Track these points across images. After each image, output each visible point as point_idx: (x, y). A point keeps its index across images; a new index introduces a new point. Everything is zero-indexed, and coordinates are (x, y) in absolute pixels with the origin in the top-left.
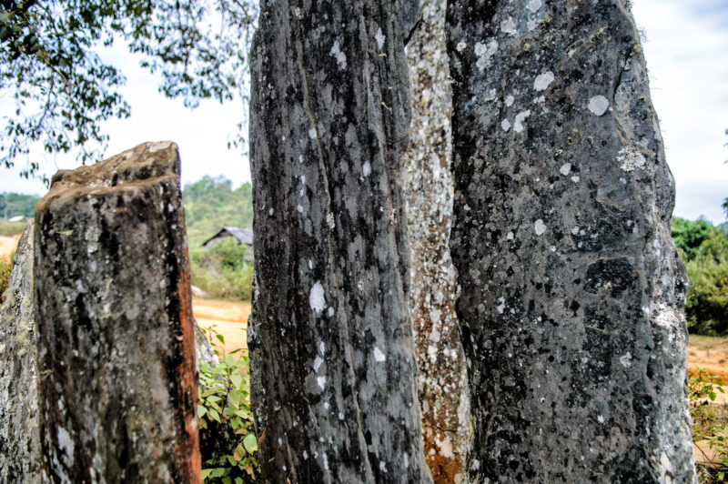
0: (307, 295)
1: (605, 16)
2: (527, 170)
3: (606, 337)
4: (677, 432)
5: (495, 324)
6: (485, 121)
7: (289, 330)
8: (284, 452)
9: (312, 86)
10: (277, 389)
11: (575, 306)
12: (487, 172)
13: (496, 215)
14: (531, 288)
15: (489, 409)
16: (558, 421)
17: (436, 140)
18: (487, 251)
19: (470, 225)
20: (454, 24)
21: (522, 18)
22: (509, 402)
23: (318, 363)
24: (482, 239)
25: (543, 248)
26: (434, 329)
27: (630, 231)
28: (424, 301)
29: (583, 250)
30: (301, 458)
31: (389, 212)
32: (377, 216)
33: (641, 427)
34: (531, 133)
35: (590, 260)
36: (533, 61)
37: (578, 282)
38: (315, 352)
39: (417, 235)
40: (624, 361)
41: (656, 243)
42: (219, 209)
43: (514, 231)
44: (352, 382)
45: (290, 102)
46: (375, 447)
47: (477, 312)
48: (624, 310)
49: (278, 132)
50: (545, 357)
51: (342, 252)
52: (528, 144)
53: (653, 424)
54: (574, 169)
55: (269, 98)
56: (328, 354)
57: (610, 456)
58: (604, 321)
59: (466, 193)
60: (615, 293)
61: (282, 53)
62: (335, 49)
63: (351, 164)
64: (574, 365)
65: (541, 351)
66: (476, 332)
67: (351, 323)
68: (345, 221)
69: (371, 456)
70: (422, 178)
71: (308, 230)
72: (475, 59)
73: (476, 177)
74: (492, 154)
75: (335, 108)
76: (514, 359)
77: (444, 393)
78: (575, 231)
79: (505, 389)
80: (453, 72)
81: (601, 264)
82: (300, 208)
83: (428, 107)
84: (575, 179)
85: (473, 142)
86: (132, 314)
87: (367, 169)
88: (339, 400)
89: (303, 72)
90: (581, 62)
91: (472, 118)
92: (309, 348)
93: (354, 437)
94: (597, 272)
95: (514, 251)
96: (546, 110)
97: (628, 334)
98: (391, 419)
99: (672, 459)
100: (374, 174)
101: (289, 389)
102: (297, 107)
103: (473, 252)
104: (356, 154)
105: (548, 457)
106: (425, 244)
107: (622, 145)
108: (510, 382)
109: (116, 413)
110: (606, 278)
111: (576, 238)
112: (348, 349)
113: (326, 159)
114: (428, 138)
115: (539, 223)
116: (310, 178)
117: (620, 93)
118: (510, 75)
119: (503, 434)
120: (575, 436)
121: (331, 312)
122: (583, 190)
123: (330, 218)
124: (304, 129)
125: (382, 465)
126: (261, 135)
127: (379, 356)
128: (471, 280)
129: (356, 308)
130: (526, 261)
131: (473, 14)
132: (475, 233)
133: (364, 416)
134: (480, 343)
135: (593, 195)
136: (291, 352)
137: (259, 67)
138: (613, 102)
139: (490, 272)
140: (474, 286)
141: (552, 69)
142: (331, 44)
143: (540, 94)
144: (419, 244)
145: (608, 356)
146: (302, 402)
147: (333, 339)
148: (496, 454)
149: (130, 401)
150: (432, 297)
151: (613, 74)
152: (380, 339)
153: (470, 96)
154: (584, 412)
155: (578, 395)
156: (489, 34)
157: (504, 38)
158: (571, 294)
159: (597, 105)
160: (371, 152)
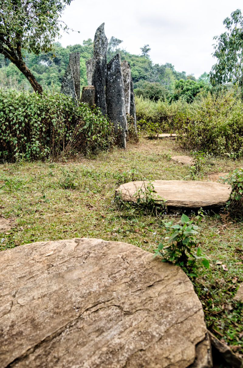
0: (98, 95)
1: (119, 72)
2: (113, 85)
5: (110, 100)
6: (109, 80)
7: (96, 98)
13: (110, 89)
14: (113, 96)
16: (115, 108)
18: (109, 93)
21: (112, 70)
23: (98, 100)
25: (114, 93)
27: (120, 91)
29: (117, 93)
32: (103, 90)
33: (121, 108)
34: (113, 82)
36: (113, 75)
41: (122, 92)
43: (111, 91)
44: (101, 101)
46: (102, 105)
47: (108, 99)
48: (120, 98)
49: (95, 83)
50: (114, 103)
51: (100, 92)
55: (94, 81)
57: (119, 110)
58: (118, 99)
61: (96, 78)
62: (100, 78)
63: (101, 87)
64: (116, 103)
71: (98, 91)
72: (108, 73)
73: (108, 85)
74: (109, 83)
75: (100, 83)
76: (111, 103)
78: (116, 91)
84: (117, 86)
86: (92, 95)
88: (100, 103)
89: (98, 80)
90: (117, 76)
94: (118, 95)
95: (111, 93)
96: (114, 80)
97: (120, 100)
98: (104, 103)
102: (97, 82)
103: (107, 93)
105: (114, 112)
107: (120, 84)
108: (110, 105)
109: (91, 101)
113: (99, 86)
115: (113, 90)
118: (111, 76)
119: (110, 110)
123: (100, 90)
124: (98, 84)
125: (103, 107)
127: (103, 99)
128: (107, 96)
129: (101, 96)
131: (108, 68)
132: (108, 91)
133: (102, 103)
134: (108, 102)
135: (118, 88)
138: (120, 80)
139: (109, 95)
141: (115, 76)
143: (114, 78)
145: (119, 102)
147: (100, 99)
148: (109, 112)
151: (120, 77)
153: (107, 77)
155: (116, 106)
156: (109, 71)
157: (111, 72)
158: (116, 97)
159: (118, 80)
160: (103, 86)
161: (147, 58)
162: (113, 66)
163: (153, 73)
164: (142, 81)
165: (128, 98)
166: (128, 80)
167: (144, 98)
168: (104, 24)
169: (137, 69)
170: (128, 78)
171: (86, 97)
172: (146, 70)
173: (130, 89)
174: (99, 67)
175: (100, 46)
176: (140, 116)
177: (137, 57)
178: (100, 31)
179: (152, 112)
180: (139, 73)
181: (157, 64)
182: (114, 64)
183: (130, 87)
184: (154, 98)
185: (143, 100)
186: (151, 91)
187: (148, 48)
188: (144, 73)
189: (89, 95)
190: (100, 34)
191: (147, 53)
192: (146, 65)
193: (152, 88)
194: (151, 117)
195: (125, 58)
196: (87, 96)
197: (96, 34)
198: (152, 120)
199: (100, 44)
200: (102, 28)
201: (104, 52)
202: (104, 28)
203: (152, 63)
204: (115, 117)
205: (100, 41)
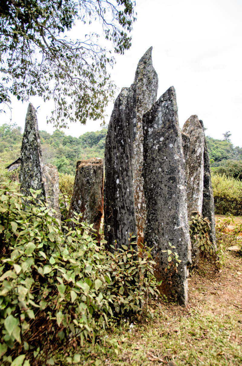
0: (116, 181)
1: (173, 128)
2: (158, 157)
3: (171, 191)
4: (183, 209)
5: (151, 190)
6: (150, 146)
7: (112, 187)
8: (110, 209)
9: (118, 146)
10: (109, 197)
11: (166, 186)
12: (150, 157)
13: (152, 166)
14: (158, 182)
15: (149, 208)
16: (162, 209)
17: (142, 139)
18: (150, 174)
19: (146, 168)
20: (144, 123)
21: (158, 125)
22: (153, 206)
23: (118, 192)
24: (149, 172)
25: (161, 174)
26: (140, 198)
27: (175, 171)
28: (137, 190)
29: (168, 174)
30: (114, 209)
31: (130, 168)
32: (128, 168)
33: (176, 208)
34: (159, 150)
35: (169, 176)
36: (160, 134)
37: (166, 181)
38: (117, 190)
39: (135, 169)
40: (174, 196)
41: (180, 173)
42: (14, 145)
43: (155, 170)
44: (123, 195)
45: (114, 149)
46: (127, 205)
47: (147, 187)
48: (174, 186)
49: (111, 153)
50: (160, 196)
51: (122, 174)
52: (158, 152)
53: (178, 208)
54: (167, 158)
55: (109, 147)
56: (119, 190)
57: (171, 215)
58: (171, 188)
59: (146, 161)
60: (173, 183)
61: (112, 140)
62: (122, 141)
63: (124, 160)
64: (165, 197)
65: (160, 195)
66: (147, 192)
67: (124, 185)
68: (123, 169)
69: (126, 206)
70: (137, 151)
71: (116, 170)
72: (149, 132)
73: (148, 158)
74: (151, 153)
75: (122, 151)
76: (154, 197)
77: (142, 217)
78: (166, 170)
79: (153, 203)
80: (144, 133)
81: (171, 177)
82: (115, 166)
83: (140, 128)
84: (167, 160)
85: (148, 150)
86: (97, 181)
87: (127, 161)
88: (121, 198)
89: (116, 144)
90: (169, 136)
91: (147, 145)
92: (116, 190)
93: (124, 204)
94: (170, 179)
95: (155, 174)
96: (162, 145)
97: (175, 191)
98: (130, 200)
99: (182, 214)
100: (128, 162)
101: (112, 197)
102: (115, 150)
103: (147, 174)
104: (125, 158)
105: (160, 216)
106: (138, 172)
107: (175, 154)
108: (154, 202)
109: (94, 195)
110: (171, 180)
111: (167, 172)
112: (123, 190)
113: (120, 159)
114: (139, 138)
115: (160, 168)
116: (117, 161)
117: (175, 143)
118: (155, 136)
119: (152, 213)
120: (165, 211)
121: (120, 183)
122: (168, 162)
123: (120, 168)
124: (116, 153)
125: (128, 208)
126: (108, 153)
127: (128, 190)
128: (146, 180)
129: (124, 183)
130: (157, 176)
131: (148, 121)
132: (147, 170)
133: (125, 200)
134: (148, 194)
135: (170, 164)
136: (112, 191)
137: (107, 141)
138: (174, 145)
139: (150, 179)
140: (147, 182)
141: (163, 137)
142: (121, 140)
143: (161, 141)
144: (136, 172)
145: (171, 195)
146: (114, 199)
147: (120, 188)
148: (150, 218)
149: (96, 193)
150: (140, 188)
151: (174, 140)
152: (128, 187)
153: (147, 140)
154: (167, 206)
155: (166, 203)
156: (151, 127)
157: (154, 128)
158: (165, 183)
159: (171, 145)
160: (128, 158)
161: (228, 141)
162: (160, 115)
163: (235, 154)
164: (224, 161)
165: (198, 184)
166: (200, 149)
167: (227, 176)
168: (151, 49)
169: (220, 151)
170: (200, 146)
171: (83, 185)
172: (228, 151)
173: (202, 166)
174: (119, 115)
175: (145, 88)
176: (223, 197)
177: (220, 141)
178: (145, 63)
179: (237, 193)
180: (222, 154)
181: (238, 146)
182: (162, 111)
183: (202, 162)
184: (239, 177)
185: (226, 179)
186: (234, 169)
187: (229, 133)
188: (226, 154)
189: (88, 182)
190: (144, 68)
191: (229, 138)
192: (228, 148)
193: (235, 166)
194: (236, 199)
195: (210, 142)
196: (85, 182)
197: (138, 68)
198: (237, 201)
199: (144, 86)
200: (148, 56)
201: (151, 98)
202: (152, 55)
203: (233, 145)
204: (163, 229)
205: (145, 80)
